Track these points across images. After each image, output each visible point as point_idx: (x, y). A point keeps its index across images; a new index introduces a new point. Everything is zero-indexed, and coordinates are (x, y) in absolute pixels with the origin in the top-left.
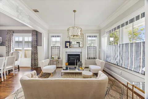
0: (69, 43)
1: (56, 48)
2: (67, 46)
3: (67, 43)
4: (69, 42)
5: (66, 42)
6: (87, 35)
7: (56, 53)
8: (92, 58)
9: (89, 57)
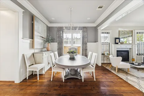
0: (118, 40)
1: (105, 44)
2: (117, 42)
3: (117, 40)
4: (119, 38)
5: (116, 38)
6: (136, 31)
7: (105, 50)
8: (142, 54)
9: (139, 53)
